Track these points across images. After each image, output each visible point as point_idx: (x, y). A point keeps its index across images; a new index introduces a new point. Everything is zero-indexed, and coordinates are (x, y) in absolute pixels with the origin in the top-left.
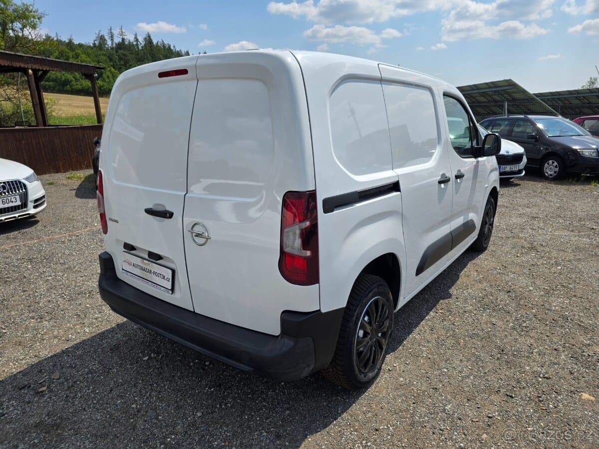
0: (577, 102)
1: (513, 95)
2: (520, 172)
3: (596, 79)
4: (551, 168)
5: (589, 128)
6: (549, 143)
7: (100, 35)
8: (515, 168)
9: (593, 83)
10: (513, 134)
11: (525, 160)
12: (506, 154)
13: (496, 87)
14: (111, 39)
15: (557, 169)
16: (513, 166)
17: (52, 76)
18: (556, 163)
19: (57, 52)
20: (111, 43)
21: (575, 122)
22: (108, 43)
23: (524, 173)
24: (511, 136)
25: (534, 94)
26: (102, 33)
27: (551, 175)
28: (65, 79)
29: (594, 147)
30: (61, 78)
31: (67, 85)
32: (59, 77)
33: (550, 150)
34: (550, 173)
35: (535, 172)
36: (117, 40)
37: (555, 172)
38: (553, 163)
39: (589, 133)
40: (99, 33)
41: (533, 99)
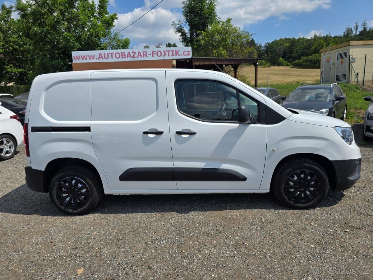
7: (348, 29)
14: (356, 29)
17: (310, 59)
19: (317, 44)
20: (355, 32)
22: (353, 33)
26: (350, 27)
28: (317, 60)
30: (315, 59)
31: (317, 63)
32: (314, 59)
36: (360, 29)
40: (348, 27)
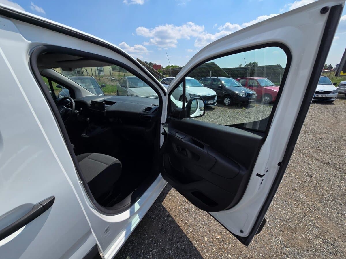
0: (237, 72)
1: (215, 68)
2: (214, 103)
3: (242, 65)
4: (227, 101)
5: (241, 83)
6: (227, 90)
8: (212, 102)
9: (241, 66)
10: (213, 85)
11: (216, 97)
12: (208, 95)
13: (209, 65)
15: (229, 102)
16: (211, 101)
18: (229, 99)
21: (236, 80)
23: (216, 103)
24: (211, 86)
25: (222, 69)
27: (227, 104)
29: (244, 92)
33: (227, 93)
34: (227, 103)
35: (220, 103)
37: (229, 103)
38: (228, 99)
39: (242, 86)
41: (222, 70)
